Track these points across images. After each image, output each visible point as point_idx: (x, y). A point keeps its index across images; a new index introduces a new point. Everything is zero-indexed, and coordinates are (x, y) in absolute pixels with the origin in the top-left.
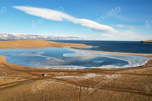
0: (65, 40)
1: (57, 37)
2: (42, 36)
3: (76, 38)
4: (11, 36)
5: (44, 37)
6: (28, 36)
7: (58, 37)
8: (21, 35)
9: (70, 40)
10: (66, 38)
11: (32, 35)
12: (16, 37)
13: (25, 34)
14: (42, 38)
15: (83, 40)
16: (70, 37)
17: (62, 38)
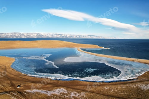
0: (86, 38)
1: (78, 36)
2: (65, 35)
3: (97, 36)
4: (40, 35)
5: (67, 35)
6: (53, 35)
7: (80, 36)
8: (47, 34)
9: (91, 38)
10: (87, 36)
11: (57, 34)
12: (43, 36)
13: (51, 33)
14: (65, 36)
15: (103, 38)
16: (91, 36)
17: (83, 36)
